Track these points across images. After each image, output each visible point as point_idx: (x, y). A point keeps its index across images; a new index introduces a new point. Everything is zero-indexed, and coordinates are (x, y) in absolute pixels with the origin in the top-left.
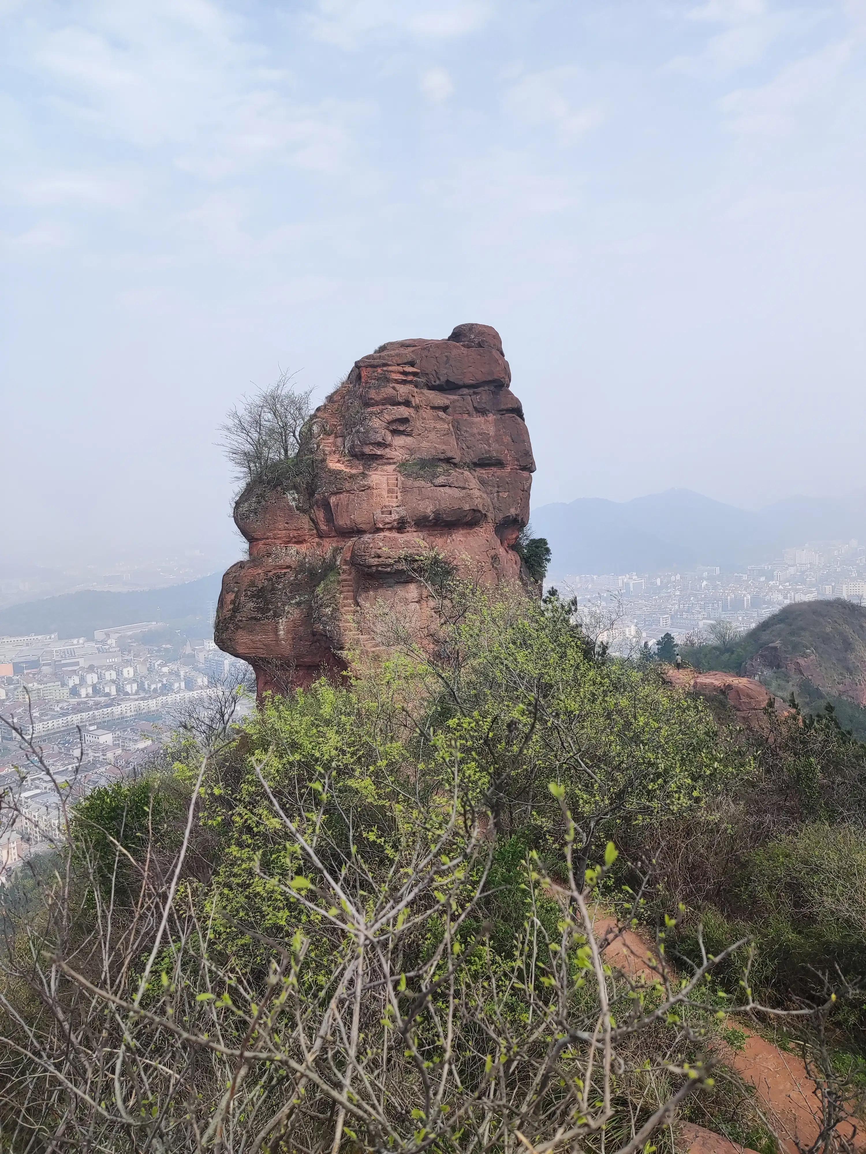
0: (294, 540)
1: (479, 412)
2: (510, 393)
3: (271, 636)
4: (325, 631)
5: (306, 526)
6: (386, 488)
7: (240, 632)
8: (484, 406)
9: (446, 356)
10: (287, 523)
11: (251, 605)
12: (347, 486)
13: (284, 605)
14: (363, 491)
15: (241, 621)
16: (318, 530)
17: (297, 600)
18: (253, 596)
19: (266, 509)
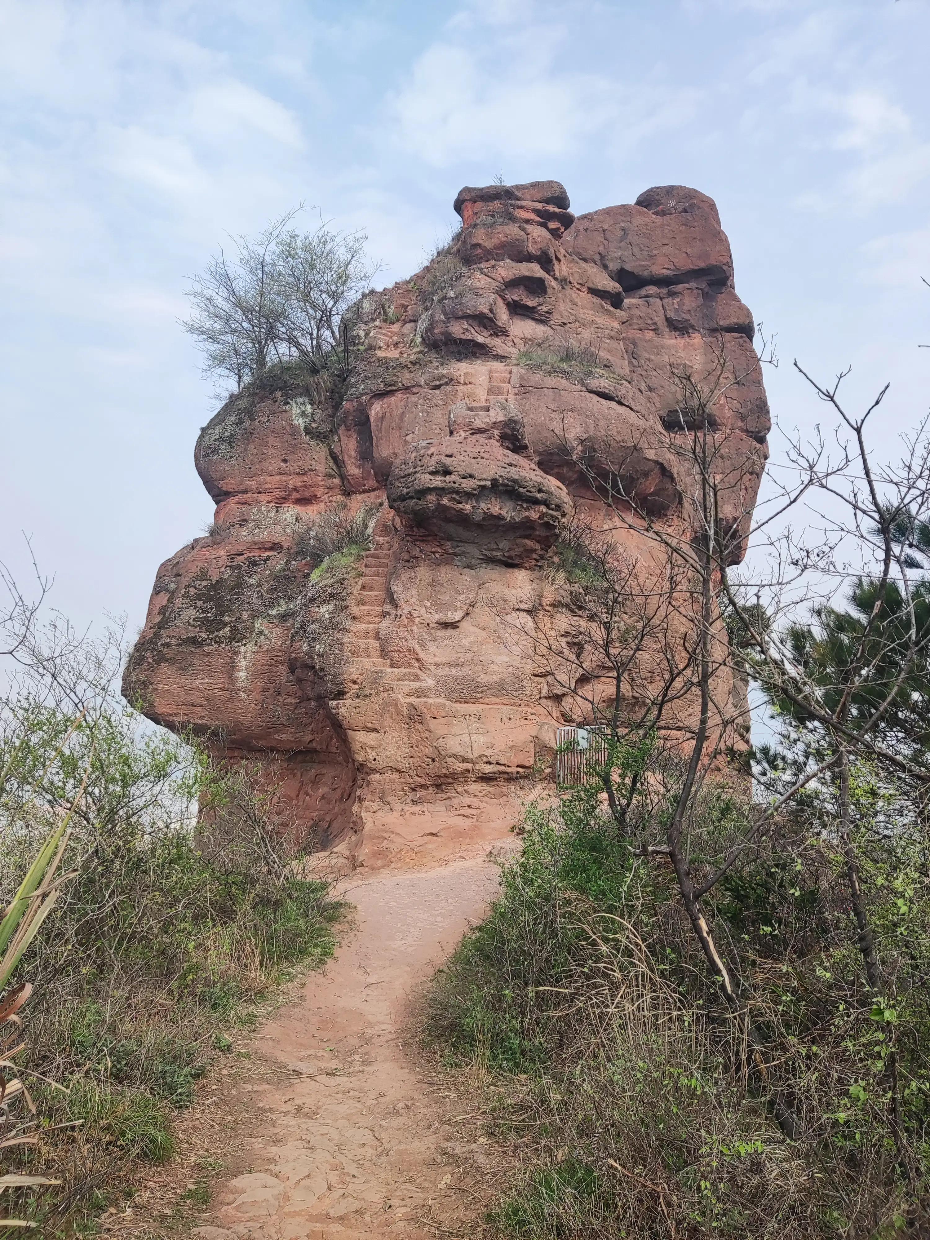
0: (295, 495)
1: (675, 329)
2: (736, 299)
3: (220, 679)
4: (310, 654)
5: (321, 468)
6: (486, 385)
7: (165, 669)
8: (686, 316)
9: (623, 229)
10: (285, 461)
11: (192, 613)
12: (406, 378)
13: (254, 617)
14: (438, 387)
15: (168, 645)
16: (343, 477)
17: (282, 609)
18: (198, 597)
19: (249, 435)
